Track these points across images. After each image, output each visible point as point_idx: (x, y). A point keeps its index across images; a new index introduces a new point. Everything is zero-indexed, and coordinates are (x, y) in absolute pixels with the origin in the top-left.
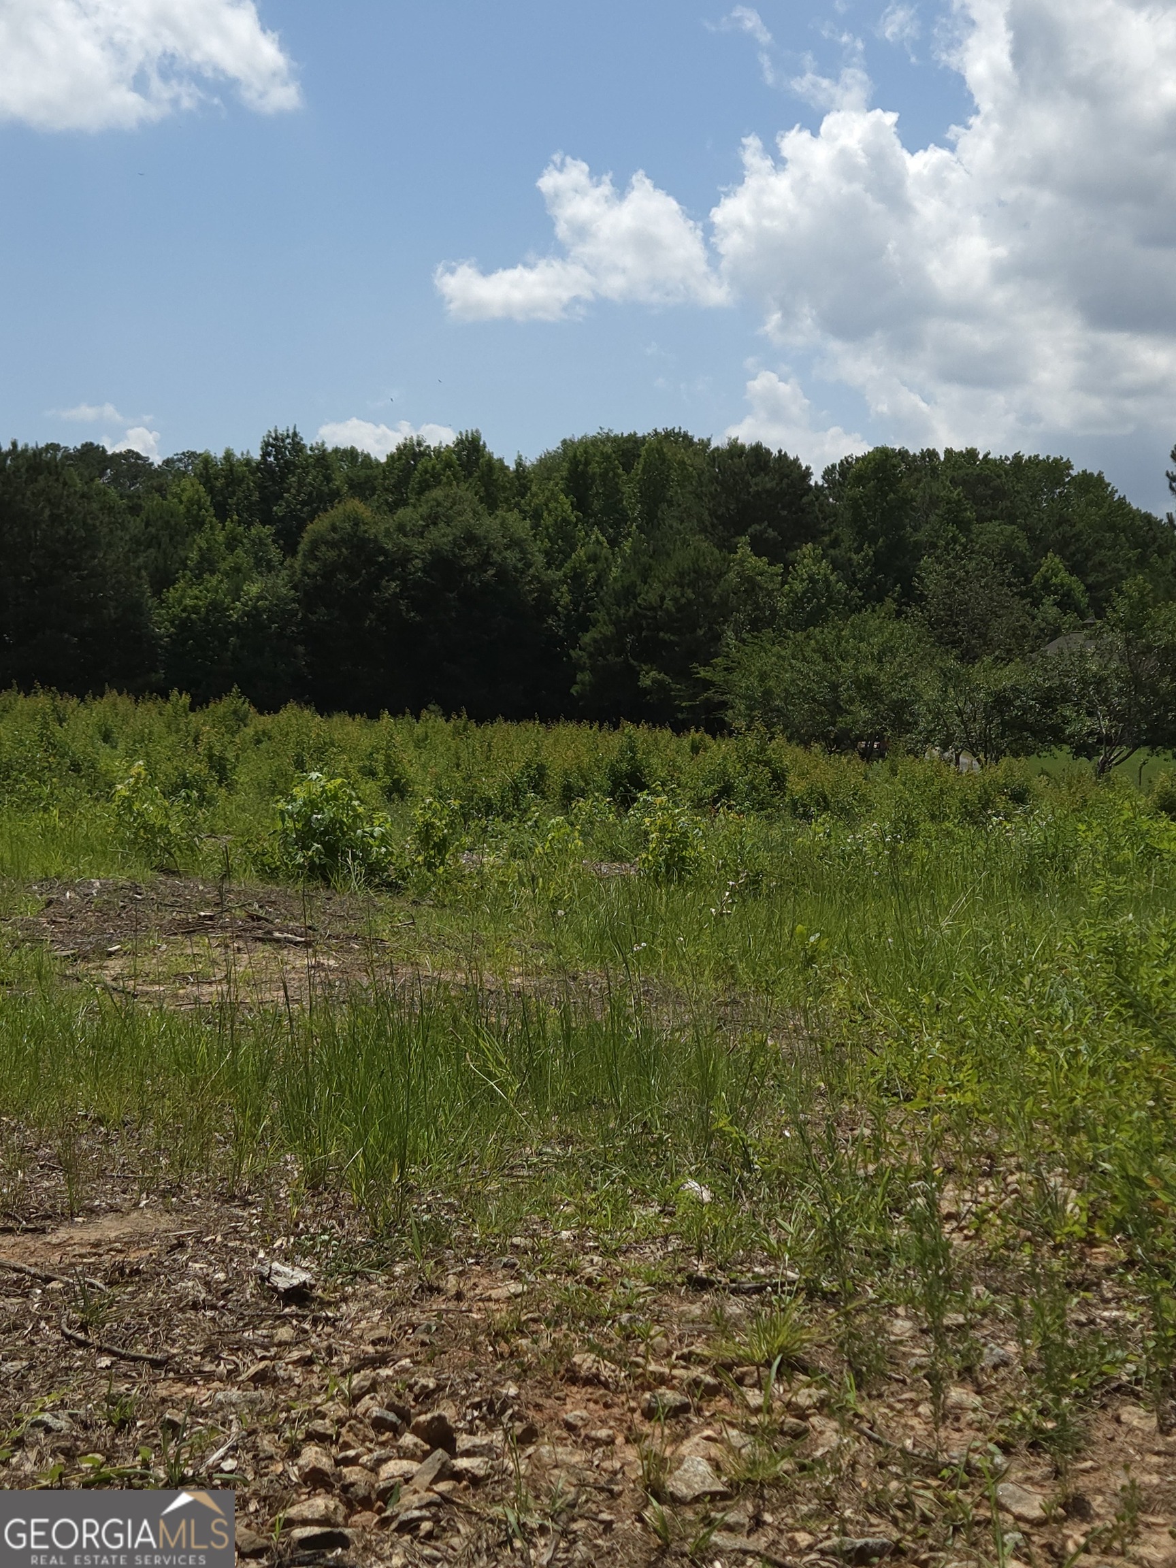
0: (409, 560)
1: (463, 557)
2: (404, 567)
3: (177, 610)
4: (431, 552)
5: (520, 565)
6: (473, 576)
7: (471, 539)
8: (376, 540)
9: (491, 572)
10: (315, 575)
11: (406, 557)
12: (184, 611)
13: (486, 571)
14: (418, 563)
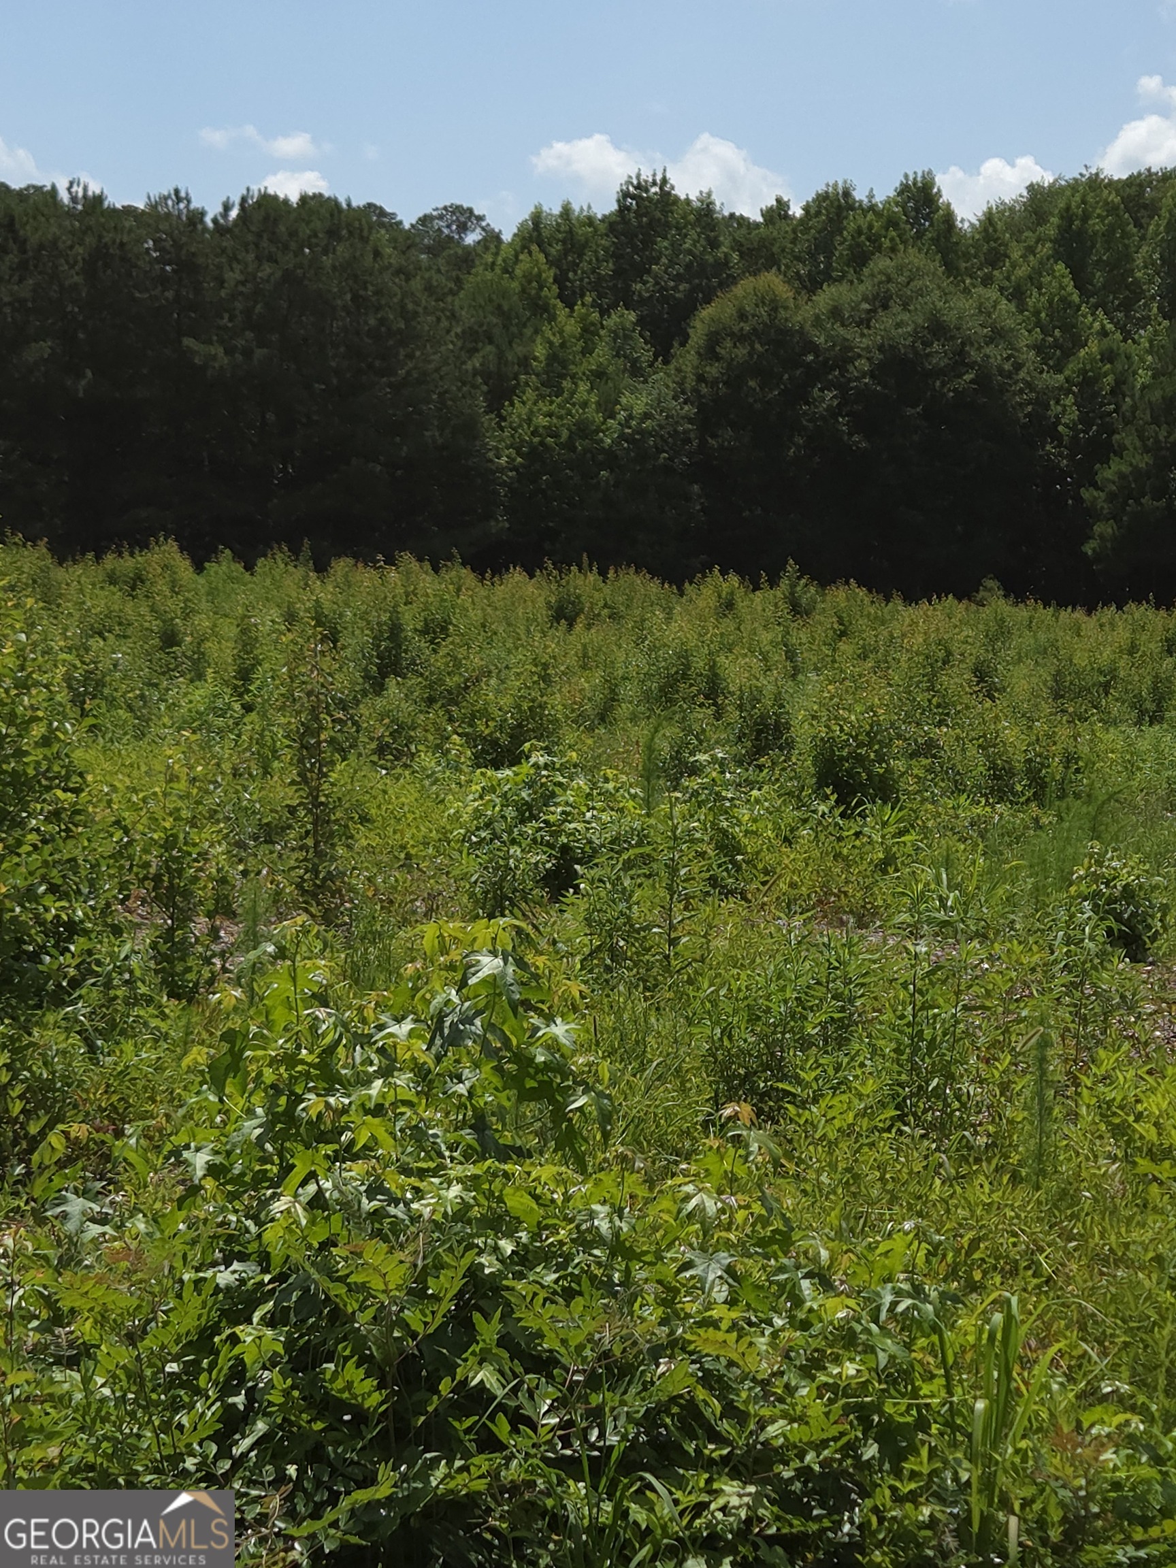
0: (851, 361)
1: (928, 355)
2: (843, 370)
3: (525, 433)
4: (881, 348)
5: (1007, 367)
6: (943, 384)
7: (937, 328)
8: (801, 331)
9: (968, 377)
10: (715, 383)
11: (845, 356)
12: (534, 434)
13: (960, 376)
14: (863, 364)
